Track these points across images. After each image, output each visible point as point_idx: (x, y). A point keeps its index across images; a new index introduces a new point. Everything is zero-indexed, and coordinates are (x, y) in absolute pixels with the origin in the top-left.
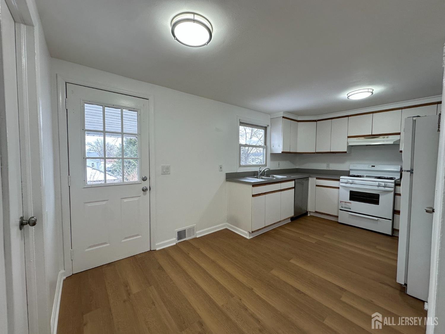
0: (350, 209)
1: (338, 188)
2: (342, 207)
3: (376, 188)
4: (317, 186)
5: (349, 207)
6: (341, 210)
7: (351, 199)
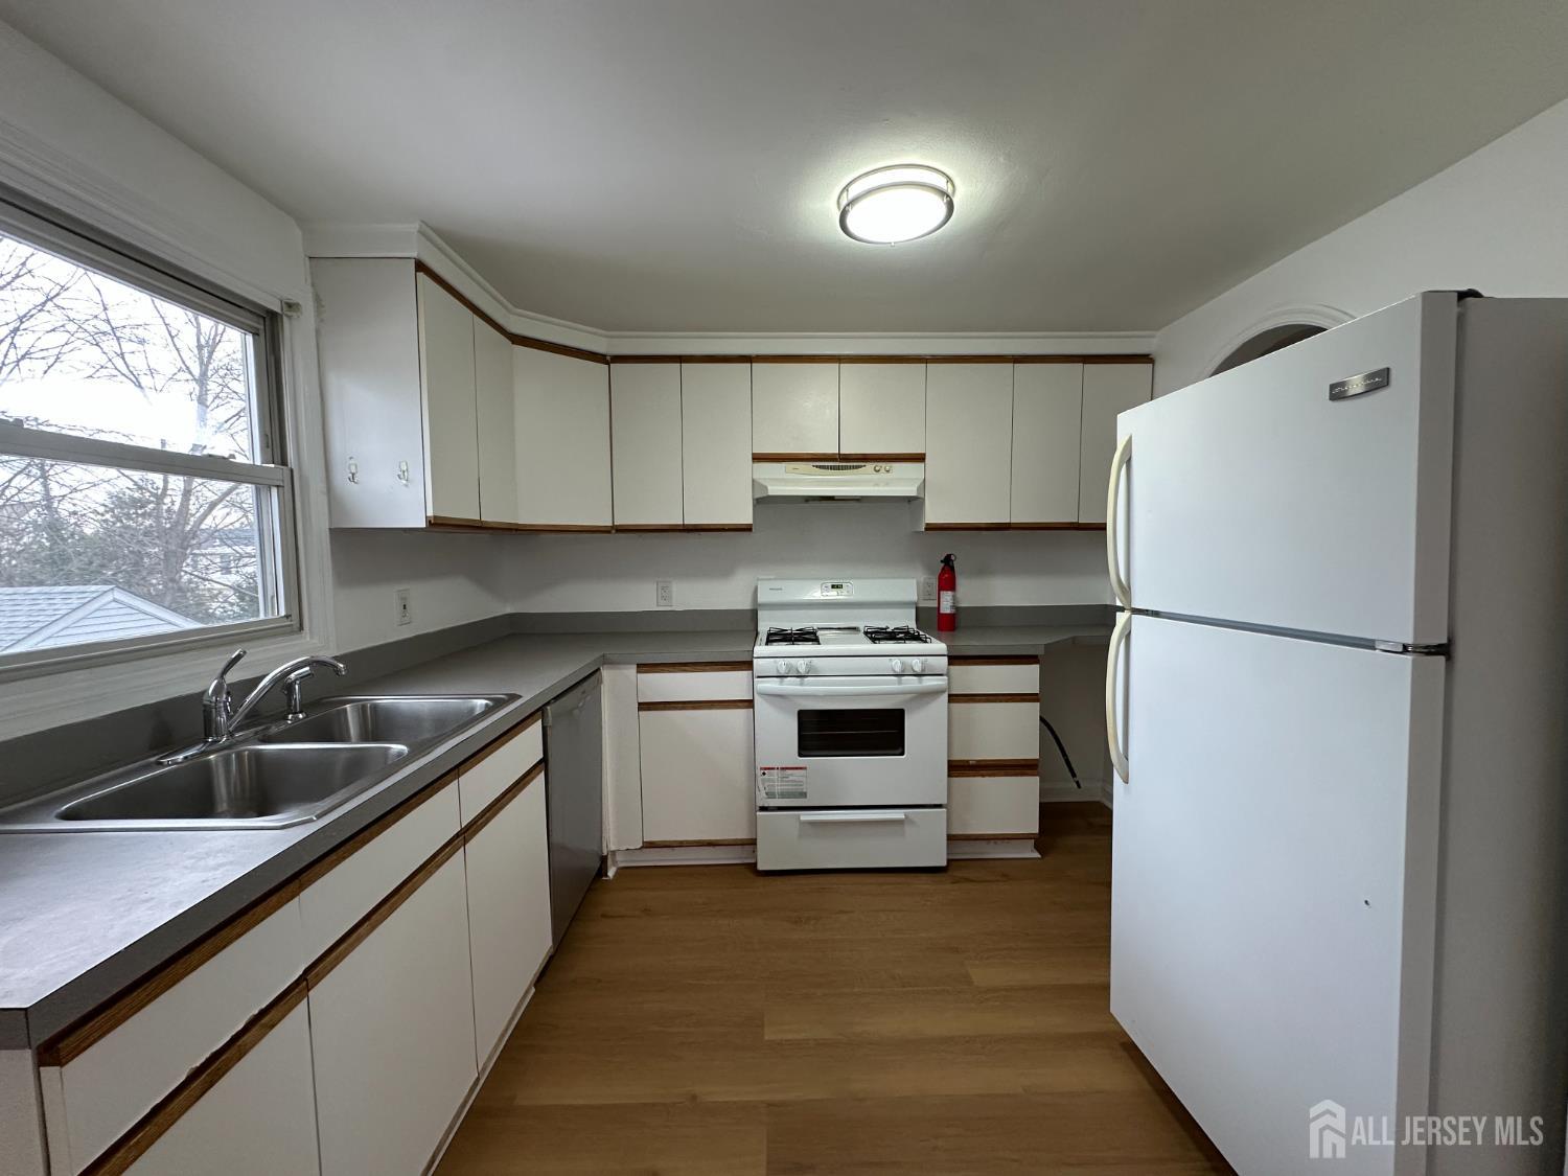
0: (803, 795)
1: (749, 704)
2: (770, 795)
3: (891, 685)
4: (644, 706)
5: (799, 789)
6: (763, 809)
7: (806, 746)
